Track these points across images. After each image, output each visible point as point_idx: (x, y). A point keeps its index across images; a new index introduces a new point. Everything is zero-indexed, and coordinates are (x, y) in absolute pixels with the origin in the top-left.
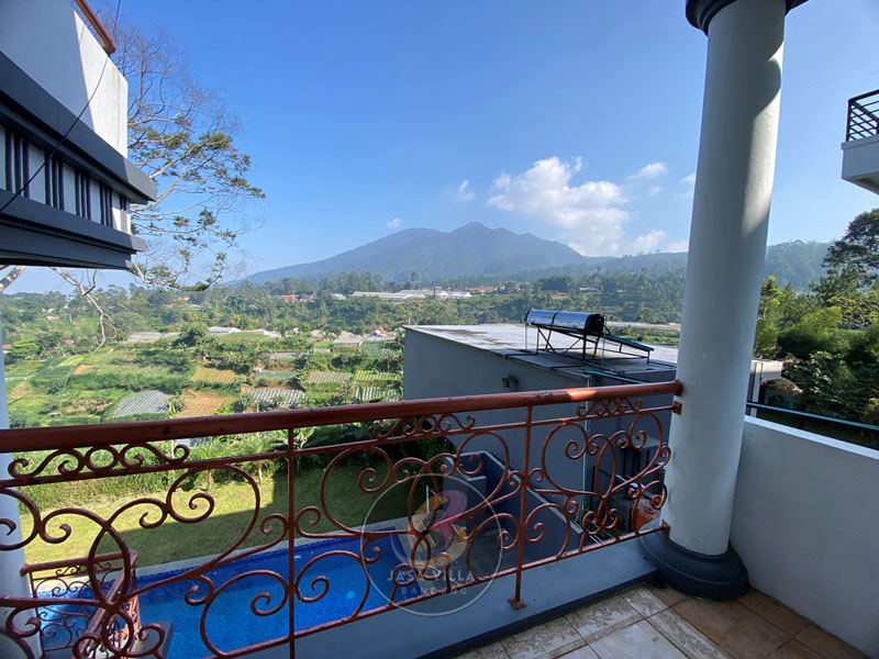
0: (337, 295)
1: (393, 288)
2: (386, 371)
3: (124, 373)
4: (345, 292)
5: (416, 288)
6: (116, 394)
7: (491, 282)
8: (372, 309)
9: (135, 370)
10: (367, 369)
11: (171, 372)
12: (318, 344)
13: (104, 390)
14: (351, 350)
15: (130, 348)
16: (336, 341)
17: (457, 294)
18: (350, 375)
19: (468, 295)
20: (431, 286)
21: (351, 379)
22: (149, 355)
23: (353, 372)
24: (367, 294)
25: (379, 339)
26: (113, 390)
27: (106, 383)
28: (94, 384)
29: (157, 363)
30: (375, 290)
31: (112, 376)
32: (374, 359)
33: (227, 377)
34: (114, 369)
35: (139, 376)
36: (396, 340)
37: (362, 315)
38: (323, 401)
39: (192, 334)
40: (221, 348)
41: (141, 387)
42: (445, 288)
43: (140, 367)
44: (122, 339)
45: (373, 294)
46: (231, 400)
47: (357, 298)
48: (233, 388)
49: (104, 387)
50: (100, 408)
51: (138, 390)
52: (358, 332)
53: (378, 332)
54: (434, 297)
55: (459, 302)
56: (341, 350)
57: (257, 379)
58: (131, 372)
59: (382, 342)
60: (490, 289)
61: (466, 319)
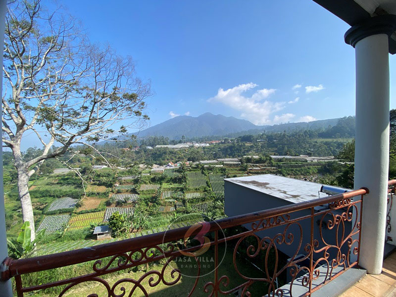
0: (149, 147)
1: (174, 143)
2: (176, 183)
3: (53, 189)
4: (152, 146)
5: (184, 143)
6: (49, 200)
7: (217, 138)
8: (165, 153)
9: (58, 188)
10: (167, 182)
11: (75, 188)
12: (144, 171)
13: (43, 198)
14: (159, 174)
15: (55, 177)
16: (152, 170)
17: (203, 145)
18: (159, 186)
19: (208, 145)
20: (191, 141)
21: (160, 187)
22: (65, 180)
23: (161, 184)
24: (163, 146)
25: (171, 168)
26: (48, 198)
27: (44, 194)
28: (38, 195)
29: (68, 184)
30: (166, 144)
31: (47, 191)
32: (170, 177)
33: (103, 189)
34: (48, 188)
35: (60, 191)
36: (180, 168)
37: (160, 156)
38: (148, 199)
39: (85, 169)
40: (99, 176)
41: (61, 196)
42: (197, 142)
43: (61, 186)
44: (51, 173)
45: (165, 146)
46: (104, 200)
47: (158, 148)
48: (105, 194)
49: (43, 196)
50: (42, 207)
51: (60, 197)
52: (161, 164)
53: (170, 164)
54: (193, 146)
55: (204, 148)
56: (155, 174)
57: (116, 189)
58: (56, 189)
59: (173, 169)
60: (217, 142)
61: (208, 156)
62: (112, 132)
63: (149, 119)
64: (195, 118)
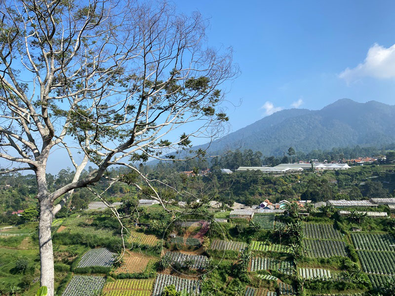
0: (226, 170)
1: (272, 162)
2: (278, 243)
3: (86, 234)
4: (231, 167)
5: (294, 162)
6: (80, 249)
7: (367, 152)
8: (255, 181)
9: (92, 231)
10: (260, 239)
11: (115, 234)
12: (217, 215)
13: (73, 246)
14: (245, 221)
15: (90, 215)
16: (232, 213)
17: (336, 166)
18: (245, 245)
19: (346, 166)
20: (307, 158)
21: (247, 248)
22: (102, 221)
23: (248, 242)
24: (251, 168)
25: (268, 211)
26: (79, 246)
27: (75, 240)
28: (68, 241)
29: (106, 227)
30: (256, 165)
31: (79, 236)
32: (266, 231)
33: (151, 240)
34: (80, 230)
35: (95, 236)
36: (285, 213)
37: (246, 186)
38: (225, 267)
39: (129, 205)
40: (147, 217)
41: (95, 245)
42: (321, 160)
43: (95, 230)
44: (85, 208)
45: (256, 168)
46: (154, 260)
47: (242, 173)
48: (155, 250)
49: (73, 244)
50: (70, 259)
51: (93, 247)
52: (247, 203)
53: (265, 204)
54: (312, 170)
55: (337, 173)
56: (236, 221)
57: (172, 243)
58: (91, 233)
59: (272, 215)
60: (370, 160)
61: (348, 191)
62: (168, 145)
63: (227, 119)
64: (317, 113)
